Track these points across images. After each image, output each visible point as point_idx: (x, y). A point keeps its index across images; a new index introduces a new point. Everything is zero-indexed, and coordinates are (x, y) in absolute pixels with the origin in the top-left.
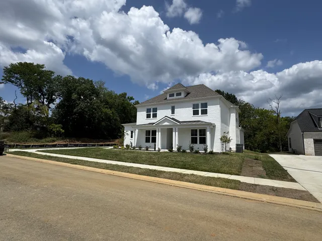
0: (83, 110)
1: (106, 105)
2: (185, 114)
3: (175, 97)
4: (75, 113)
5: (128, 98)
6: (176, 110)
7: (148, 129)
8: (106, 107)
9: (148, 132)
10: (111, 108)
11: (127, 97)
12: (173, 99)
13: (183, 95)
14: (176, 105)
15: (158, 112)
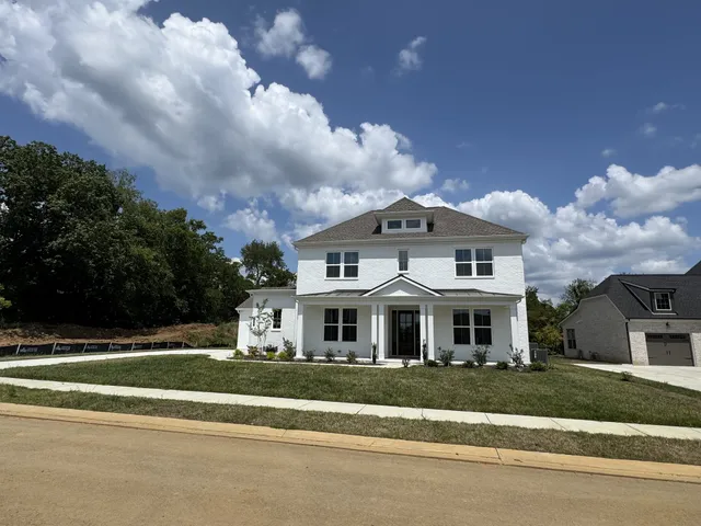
0: (83, 243)
1: (138, 235)
2: (435, 272)
3: (404, 229)
4: (52, 253)
5: (191, 223)
6: (412, 262)
7: (332, 305)
8: (140, 243)
9: (331, 315)
10: (150, 245)
11: (188, 219)
12: (398, 235)
13: (424, 228)
14: (411, 250)
15: (362, 264)
